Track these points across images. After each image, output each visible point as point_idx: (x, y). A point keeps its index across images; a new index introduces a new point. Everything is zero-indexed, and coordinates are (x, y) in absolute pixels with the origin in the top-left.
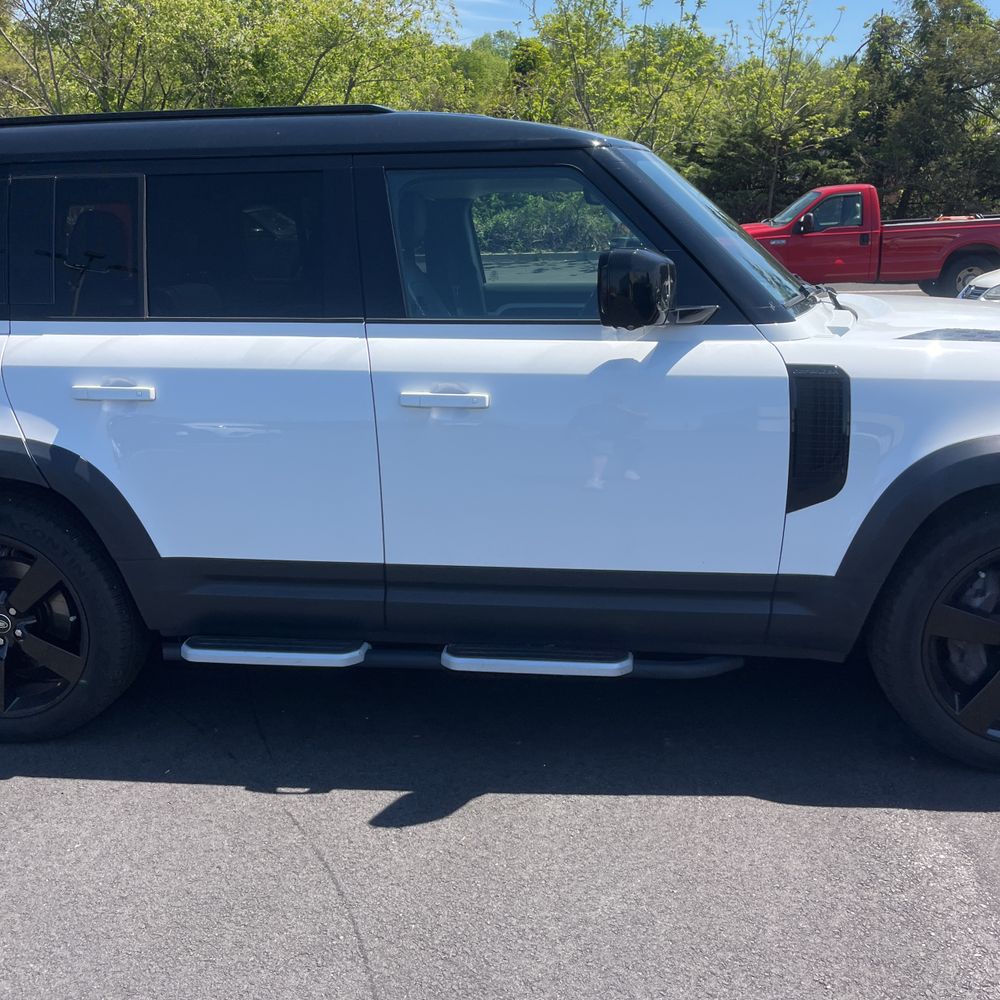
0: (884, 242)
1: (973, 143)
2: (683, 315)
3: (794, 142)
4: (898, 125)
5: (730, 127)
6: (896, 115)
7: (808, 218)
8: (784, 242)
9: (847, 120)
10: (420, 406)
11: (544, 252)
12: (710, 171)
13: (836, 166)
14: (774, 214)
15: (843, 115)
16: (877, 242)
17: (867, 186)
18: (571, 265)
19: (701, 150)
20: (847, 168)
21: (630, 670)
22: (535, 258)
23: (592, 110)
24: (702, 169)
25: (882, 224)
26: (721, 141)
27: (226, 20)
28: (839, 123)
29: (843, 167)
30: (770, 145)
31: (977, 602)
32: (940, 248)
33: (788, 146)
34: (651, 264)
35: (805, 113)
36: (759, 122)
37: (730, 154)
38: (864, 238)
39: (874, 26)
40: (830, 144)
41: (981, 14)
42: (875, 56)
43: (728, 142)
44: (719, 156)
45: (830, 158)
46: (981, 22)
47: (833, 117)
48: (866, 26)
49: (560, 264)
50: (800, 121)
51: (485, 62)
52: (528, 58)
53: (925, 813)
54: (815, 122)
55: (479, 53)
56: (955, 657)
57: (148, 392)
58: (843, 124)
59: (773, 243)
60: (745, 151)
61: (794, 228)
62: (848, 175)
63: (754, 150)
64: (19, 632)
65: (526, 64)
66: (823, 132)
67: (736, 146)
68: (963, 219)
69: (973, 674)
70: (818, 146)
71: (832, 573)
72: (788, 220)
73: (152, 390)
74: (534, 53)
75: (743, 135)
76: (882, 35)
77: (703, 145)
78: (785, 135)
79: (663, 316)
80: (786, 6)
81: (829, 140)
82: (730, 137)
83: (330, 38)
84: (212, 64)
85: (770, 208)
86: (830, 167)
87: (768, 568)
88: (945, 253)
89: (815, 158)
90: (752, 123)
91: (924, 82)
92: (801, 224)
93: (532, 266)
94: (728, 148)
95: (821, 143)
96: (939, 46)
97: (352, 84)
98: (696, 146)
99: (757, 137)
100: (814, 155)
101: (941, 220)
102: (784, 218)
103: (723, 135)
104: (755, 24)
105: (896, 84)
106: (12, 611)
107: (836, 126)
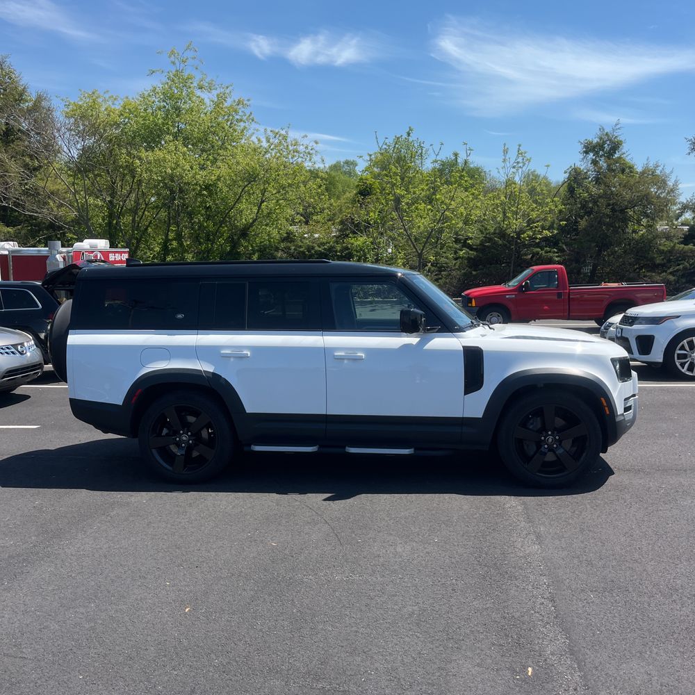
0: (571, 297)
1: (630, 239)
2: (428, 330)
3: (524, 238)
4: (584, 229)
5: (486, 229)
6: (583, 223)
7: (526, 283)
8: (514, 296)
9: (555, 225)
10: (341, 359)
11: (376, 299)
12: (475, 253)
13: (550, 252)
14: (509, 280)
15: (553, 223)
16: (567, 297)
17: (560, 266)
18: (392, 307)
19: (469, 241)
20: (557, 253)
21: (413, 452)
22: (371, 303)
23: (405, 218)
24: (471, 252)
25: (570, 287)
26: (481, 237)
27: (192, 168)
28: (551, 228)
29: (554, 252)
30: (511, 239)
31: (531, 427)
32: (603, 300)
33: (521, 240)
34: (417, 314)
35: (530, 222)
36: (503, 227)
37: (487, 244)
38: (559, 295)
39: (570, 173)
40: (546, 239)
41: (631, 167)
42: (571, 190)
43: (485, 237)
44: (481, 245)
45: (546, 247)
46: (631, 172)
47: (547, 224)
48: (565, 172)
49: (385, 306)
50: (527, 226)
51: (337, 179)
52: (367, 187)
53: (513, 497)
54: (536, 227)
55: (333, 173)
56: (525, 447)
57: (247, 354)
58: (553, 228)
59: (507, 297)
60: (495, 243)
61: (519, 288)
62: (557, 257)
63: (500, 242)
64: (191, 442)
65: (365, 192)
66: (541, 233)
67: (490, 240)
68: (615, 285)
69: (532, 453)
70: (538, 241)
71: (481, 417)
72: (516, 284)
73: (249, 353)
74: (370, 184)
75: (494, 233)
76: (575, 178)
77: (471, 239)
78: (519, 233)
79: (421, 329)
80: (515, 164)
81: (545, 237)
82: (487, 234)
83: (251, 178)
84: (181, 191)
85: (511, 274)
86: (546, 252)
87: (458, 414)
88: (605, 303)
89: (537, 247)
90: (499, 227)
91: (598, 206)
92: (523, 287)
93: (369, 307)
94: (486, 240)
95: (540, 239)
96: (606, 186)
97: (262, 202)
98: (467, 239)
99: (502, 234)
100: (538, 245)
101: (603, 285)
102: (514, 283)
103: (482, 233)
104: (501, 171)
105: (584, 206)
106: (189, 434)
107: (548, 229)
